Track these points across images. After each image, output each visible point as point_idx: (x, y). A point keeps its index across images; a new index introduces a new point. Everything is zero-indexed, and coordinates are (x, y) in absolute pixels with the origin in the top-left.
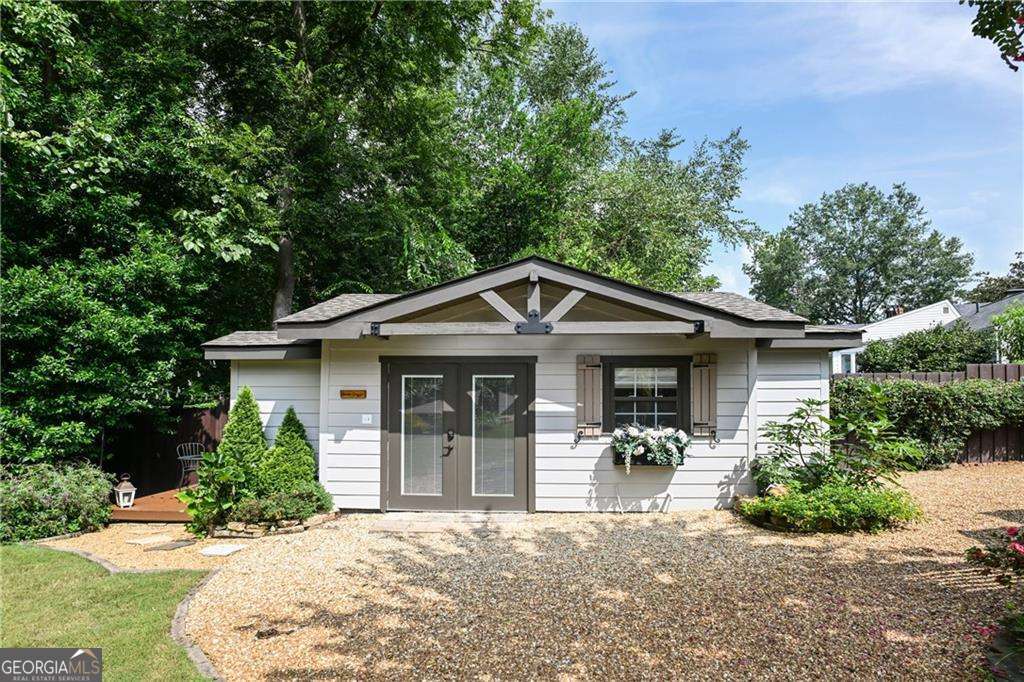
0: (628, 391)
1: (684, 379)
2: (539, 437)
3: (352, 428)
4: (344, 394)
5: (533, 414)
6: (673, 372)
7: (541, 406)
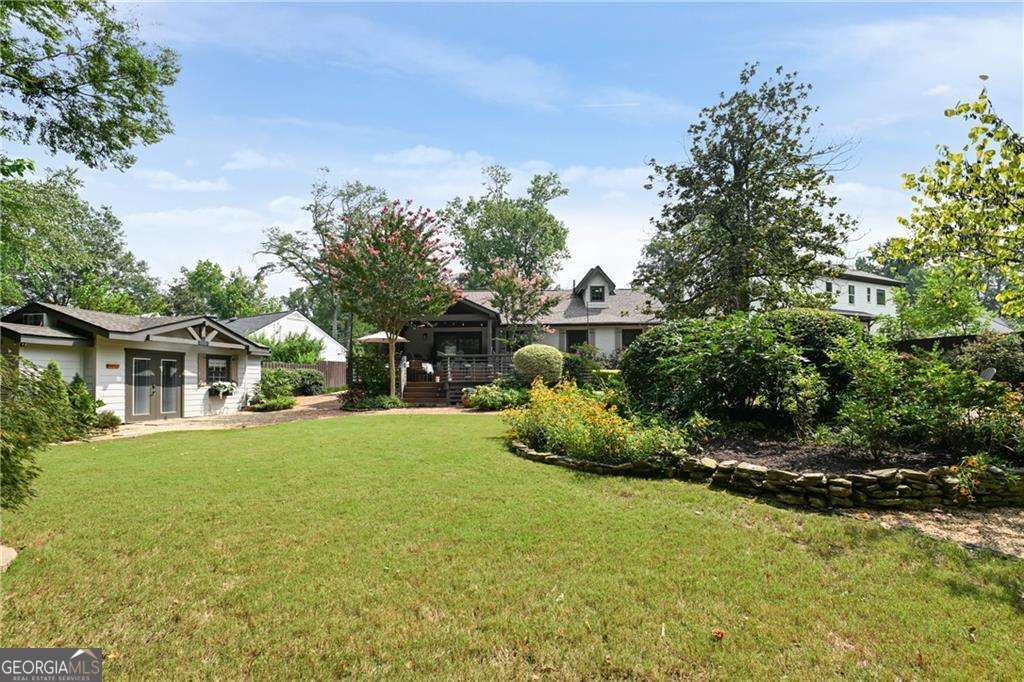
0: (212, 368)
1: (228, 364)
2: (186, 386)
3: (111, 383)
4: (108, 366)
5: (183, 377)
6: (224, 362)
7: (187, 373)
